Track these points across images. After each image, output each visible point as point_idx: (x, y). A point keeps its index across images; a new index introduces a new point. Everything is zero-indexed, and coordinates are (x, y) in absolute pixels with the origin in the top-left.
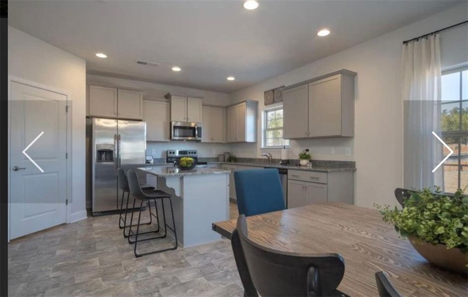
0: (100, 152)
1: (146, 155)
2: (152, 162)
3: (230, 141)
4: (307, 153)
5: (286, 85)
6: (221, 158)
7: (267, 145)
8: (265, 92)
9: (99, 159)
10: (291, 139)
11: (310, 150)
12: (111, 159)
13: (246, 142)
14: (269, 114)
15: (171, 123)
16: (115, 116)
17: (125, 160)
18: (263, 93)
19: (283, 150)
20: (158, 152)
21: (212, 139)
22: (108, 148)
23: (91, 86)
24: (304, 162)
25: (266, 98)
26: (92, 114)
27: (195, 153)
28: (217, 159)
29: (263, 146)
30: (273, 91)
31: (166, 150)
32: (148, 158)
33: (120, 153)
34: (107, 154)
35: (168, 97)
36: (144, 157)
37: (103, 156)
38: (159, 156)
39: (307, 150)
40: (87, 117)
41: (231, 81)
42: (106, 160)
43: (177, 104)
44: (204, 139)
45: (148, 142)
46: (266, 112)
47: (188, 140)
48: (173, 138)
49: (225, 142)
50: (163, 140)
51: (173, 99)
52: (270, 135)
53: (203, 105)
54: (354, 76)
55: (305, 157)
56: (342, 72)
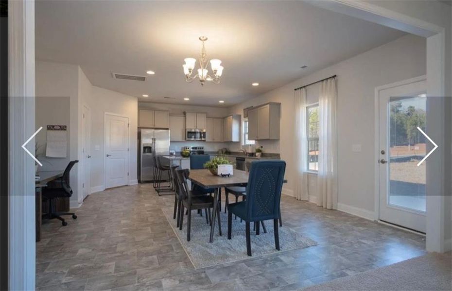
0: (145, 148)
1: (170, 150)
2: (175, 154)
3: (225, 141)
4: (260, 148)
5: (254, 106)
6: (220, 152)
7: (246, 143)
8: (244, 110)
9: (144, 152)
10: (255, 140)
11: (263, 147)
12: (150, 152)
13: (232, 142)
15: (186, 130)
16: (153, 127)
17: (158, 153)
18: (243, 110)
19: (250, 147)
20: (178, 148)
21: (213, 139)
22: (149, 145)
23: (140, 111)
24: (257, 154)
25: (244, 113)
26: (141, 126)
27: (202, 148)
28: (218, 152)
29: (243, 144)
30: (247, 109)
31: (183, 146)
32: (171, 151)
33: (155, 148)
34: (148, 149)
35: (185, 113)
36: (168, 150)
37: (146, 150)
38: (179, 150)
40: (138, 128)
41: (221, 103)
42: (148, 153)
43: (190, 118)
44: (208, 138)
45: (171, 142)
47: (197, 140)
48: (187, 139)
49: (222, 141)
50: (181, 140)
51: (188, 115)
53: (207, 118)
54: (280, 104)
55: (259, 151)
56: (270, 103)
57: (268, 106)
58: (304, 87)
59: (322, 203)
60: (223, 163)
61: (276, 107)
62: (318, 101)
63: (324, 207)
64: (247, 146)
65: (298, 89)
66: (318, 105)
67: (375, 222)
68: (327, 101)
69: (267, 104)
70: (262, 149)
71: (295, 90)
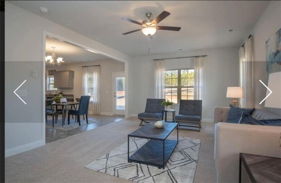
4: (62, 92)
7: (50, 89)
11: (63, 91)
14: (51, 78)
19: (54, 91)
24: (60, 95)
25: (49, 72)
29: (48, 90)
30: (52, 71)
39: (62, 91)
46: (50, 78)
52: (51, 86)
54: (73, 72)
55: (61, 93)
56: (69, 71)
57: (68, 72)
58: (87, 66)
59: (95, 113)
60: (62, 98)
61: (72, 73)
62: (93, 73)
63: (96, 114)
64: (53, 91)
65: (84, 67)
66: (93, 75)
67: (113, 116)
68: (96, 74)
69: (68, 71)
70: (63, 92)
71: (82, 67)
